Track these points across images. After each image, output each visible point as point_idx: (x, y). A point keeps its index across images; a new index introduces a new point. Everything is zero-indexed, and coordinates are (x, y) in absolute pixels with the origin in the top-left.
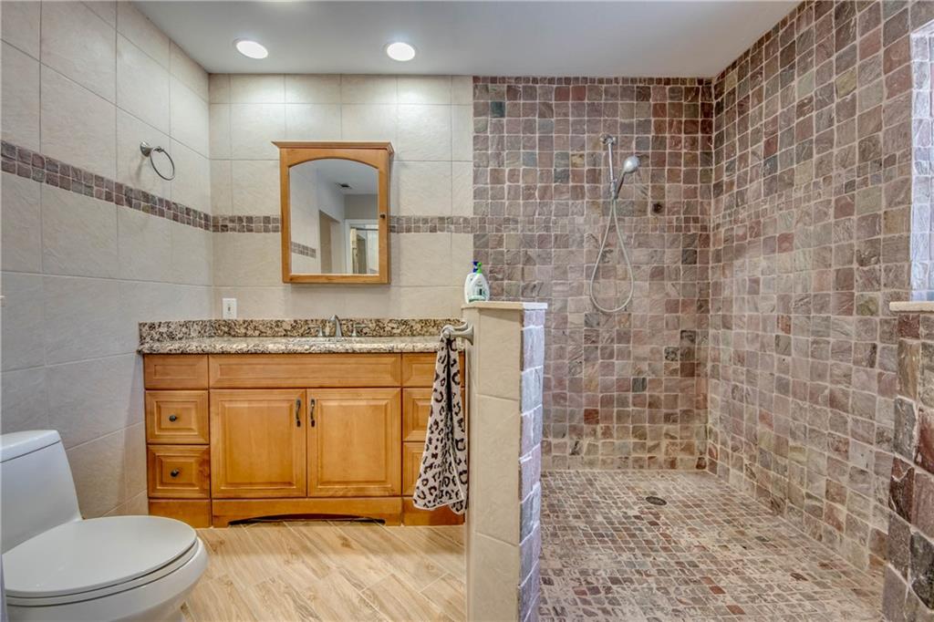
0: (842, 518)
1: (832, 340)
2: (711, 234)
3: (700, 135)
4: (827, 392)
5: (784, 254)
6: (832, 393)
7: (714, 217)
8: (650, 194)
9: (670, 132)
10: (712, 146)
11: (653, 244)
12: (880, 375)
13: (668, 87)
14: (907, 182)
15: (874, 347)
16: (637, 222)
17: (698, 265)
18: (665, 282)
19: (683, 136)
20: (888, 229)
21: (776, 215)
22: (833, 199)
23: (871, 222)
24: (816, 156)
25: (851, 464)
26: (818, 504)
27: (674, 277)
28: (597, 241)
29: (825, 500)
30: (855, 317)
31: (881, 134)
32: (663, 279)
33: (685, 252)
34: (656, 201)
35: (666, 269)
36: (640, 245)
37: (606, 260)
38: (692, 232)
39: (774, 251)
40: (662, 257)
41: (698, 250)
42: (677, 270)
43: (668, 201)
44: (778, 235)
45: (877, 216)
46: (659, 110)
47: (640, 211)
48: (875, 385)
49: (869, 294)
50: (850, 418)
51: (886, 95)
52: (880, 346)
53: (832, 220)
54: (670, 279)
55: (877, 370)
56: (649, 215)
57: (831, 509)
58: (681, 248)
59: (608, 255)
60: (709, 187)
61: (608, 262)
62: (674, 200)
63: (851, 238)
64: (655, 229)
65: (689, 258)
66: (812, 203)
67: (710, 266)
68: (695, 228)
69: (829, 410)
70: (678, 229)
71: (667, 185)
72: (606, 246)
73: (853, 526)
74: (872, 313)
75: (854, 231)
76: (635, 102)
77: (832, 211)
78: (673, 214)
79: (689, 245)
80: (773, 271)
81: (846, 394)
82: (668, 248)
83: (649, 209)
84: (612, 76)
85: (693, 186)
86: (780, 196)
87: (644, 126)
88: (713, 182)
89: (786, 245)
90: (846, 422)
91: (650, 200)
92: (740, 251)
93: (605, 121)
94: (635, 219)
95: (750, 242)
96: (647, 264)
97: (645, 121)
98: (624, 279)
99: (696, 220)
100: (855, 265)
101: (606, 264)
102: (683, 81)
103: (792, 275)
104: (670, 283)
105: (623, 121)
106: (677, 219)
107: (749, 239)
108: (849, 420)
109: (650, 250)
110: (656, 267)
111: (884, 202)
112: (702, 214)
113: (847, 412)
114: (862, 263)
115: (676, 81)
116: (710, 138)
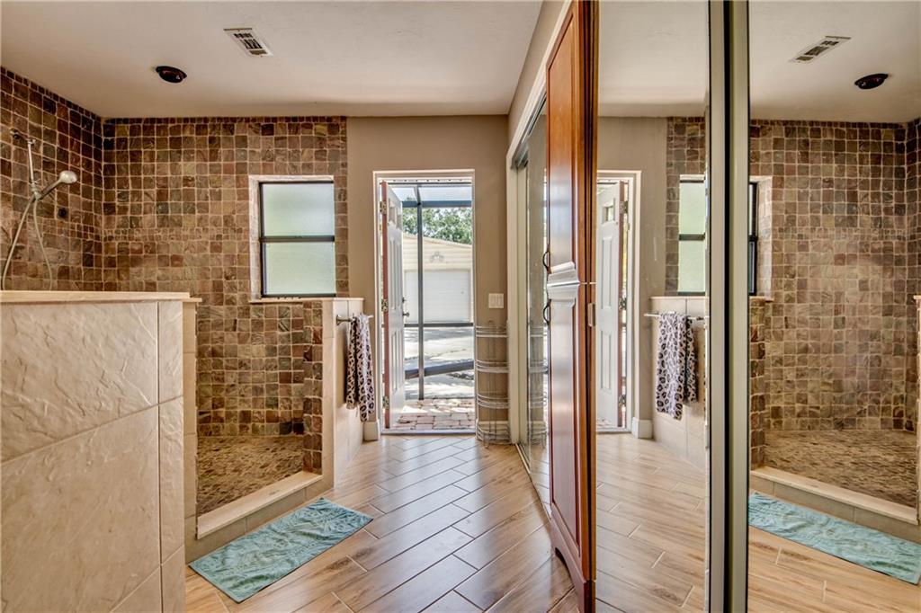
0: (223, 415)
1: (211, 320)
2: (103, 243)
3: (93, 160)
4: (210, 349)
5: (175, 269)
6: (213, 349)
7: (103, 231)
8: (56, 199)
9: (71, 150)
10: (102, 172)
11: (60, 246)
12: (239, 334)
13: (69, 110)
14: (248, 243)
15: (236, 321)
16: (45, 222)
17: (94, 268)
18: (70, 281)
19: (81, 156)
20: (240, 264)
21: (169, 242)
22: (209, 241)
23: (231, 258)
24: (197, 214)
25: (226, 384)
26: (208, 415)
27: (77, 276)
28: (7, 234)
29: (212, 411)
30: (224, 307)
31: (235, 216)
32: (68, 278)
33: (85, 256)
34: (62, 206)
35: (71, 270)
36: (48, 245)
37: (18, 256)
38: (89, 239)
39: (168, 265)
40: (67, 258)
41: (94, 255)
42: (79, 270)
43: (71, 209)
44: (170, 255)
45: (234, 256)
46: (62, 126)
47: (48, 213)
48: (237, 340)
49: (231, 294)
50: (224, 360)
51: (237, 198)
52: (238, 320)
53: (209, 253)
54: (74, 278)
55: (237, 332)
56: (56, 218)
57: (216, 413)
58: (82, 252)
59: (19, 251)
60: (100, 205)
61: (20, 258)
62: (75, 209)
63: (220, 264)
64: (60, 232)
65: (88, 261)
66: (195, 240)
67: (103, 268)
68: (92, 236)
69: (211, 359)
70: (79, 235)
71: (70, 195)
72: (18, 242)
73: (229, 415)
74: (233, 304)
75: (222, 260)
76: (43, 110)
77: (208, 248)
78: (75, 221)
79: (87, 250)
80: (168, 279)
81: (221, 348)
82: (72, 250)
83: (56, 213)
84: (23, 76)
85: (89, 200)
86: (171, 231)
87: (50, 135)
88: (103, 202)
89: (176, 262)
90: (222, 363)
91: (56, 204)
92: (136, 262)
93: (14, 115)
94: (44, 219)
95: (145, 256)
96: (56, 263)
97: (51, 131)
98: (34, 276)
99: (92, 230)
100: (223, 279)
101: (18, 260)
102: (81, 110)
103: (182, 282)
104: (74, 282)
105: (32, 123)
106: (78, 226)
107: (144, 254)
108: (224, 361)
109: (57, 251)
110: (63, 267)
111: (237, 250)
112: (96, 225)
113: (222, 357)
114: (227, 278)
115: (76, 107)
116: (100, 166)
